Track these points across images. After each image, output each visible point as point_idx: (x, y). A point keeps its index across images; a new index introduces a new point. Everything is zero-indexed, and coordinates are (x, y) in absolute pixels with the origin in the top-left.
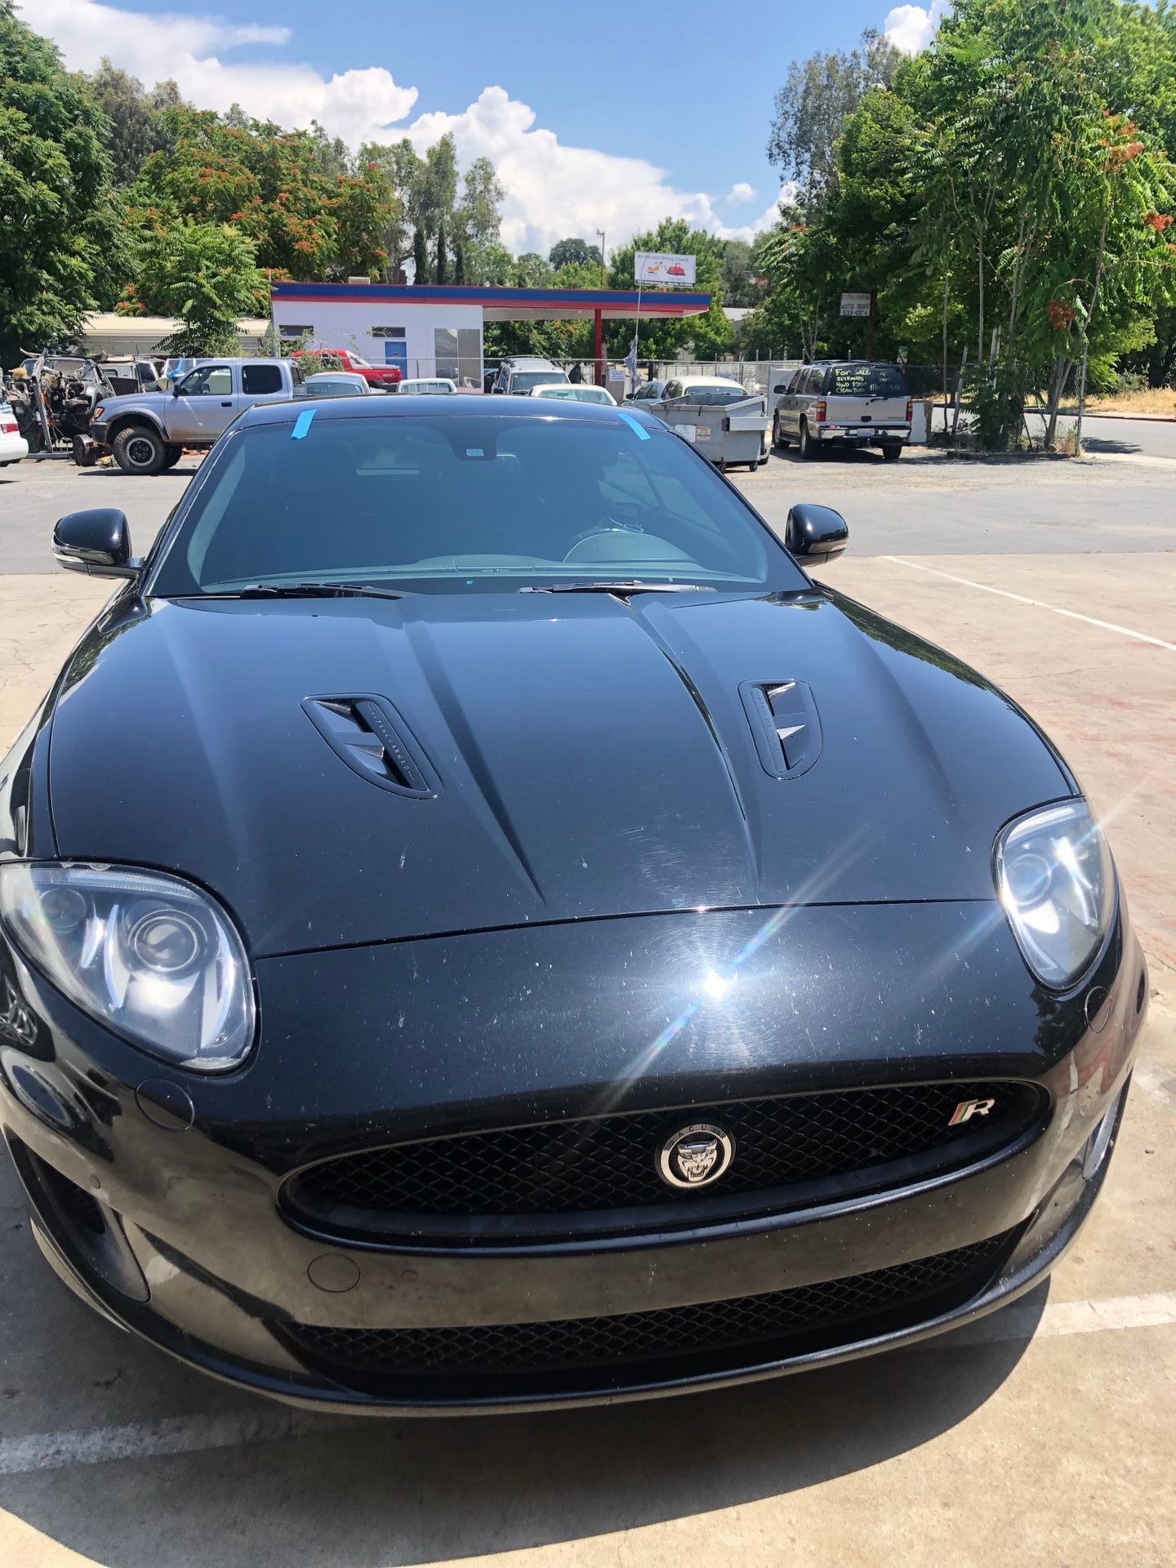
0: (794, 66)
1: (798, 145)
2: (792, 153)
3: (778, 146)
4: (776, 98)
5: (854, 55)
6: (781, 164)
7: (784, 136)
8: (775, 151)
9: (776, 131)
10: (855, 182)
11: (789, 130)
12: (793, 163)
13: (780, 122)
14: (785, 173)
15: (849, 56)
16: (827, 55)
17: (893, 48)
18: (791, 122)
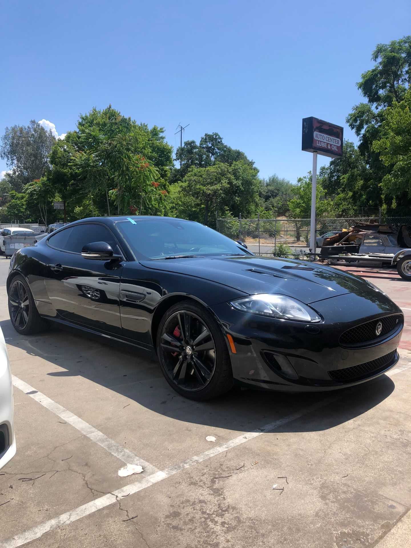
0: (7, 128)
1: (11, 154)
2: (10, 156)
3: (4, 154)
4: (1, 138)
5: (29, 127)
6: (6, 159)
7: (6, 150)
8: (3, 155)
9: (3, 149)
10: (58, 168)
11: (7, 149)
12: (10, 160)
13: (4, 146)
14: (8, 163)
15: (26, 127)
16: (19, 126)
17: (42, 127)
18: (8, 146)
